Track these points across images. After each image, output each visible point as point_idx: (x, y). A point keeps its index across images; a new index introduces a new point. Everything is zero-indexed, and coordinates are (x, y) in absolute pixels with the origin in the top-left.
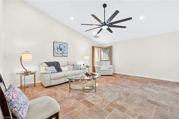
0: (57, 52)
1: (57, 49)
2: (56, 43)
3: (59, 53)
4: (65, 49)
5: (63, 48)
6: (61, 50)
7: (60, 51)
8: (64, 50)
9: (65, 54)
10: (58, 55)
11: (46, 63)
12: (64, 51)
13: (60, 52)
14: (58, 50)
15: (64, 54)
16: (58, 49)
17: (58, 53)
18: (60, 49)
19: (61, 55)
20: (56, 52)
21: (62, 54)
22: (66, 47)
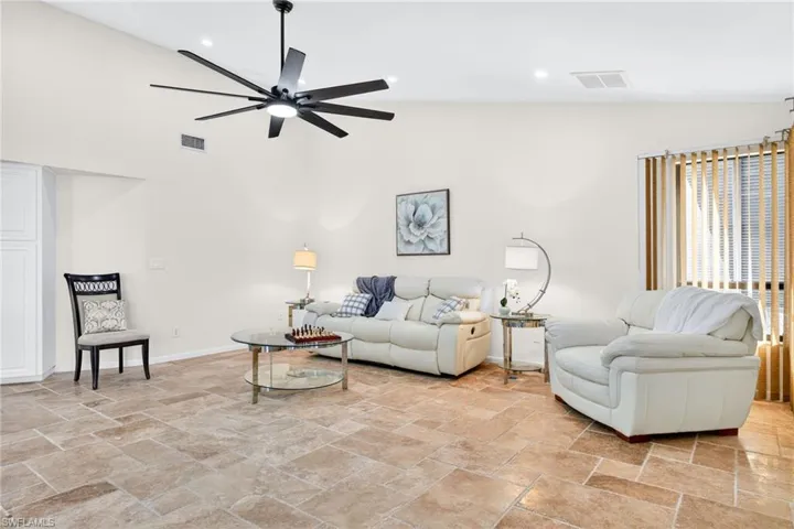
0: (406, 237)
1: (405, 223)
2: (403, 200)
3: (412, 239)
4: (436, 218)
5: (429, 215)
6: (420, 225)
7: (417, 233)
8: (433, 226)
9: (438, 241)
10: (412, 249)
12: (431, 230)
13: (416, 235)
14: (411, 226)
15: (431, 245)
16: (410, 222)
17: (408, 242)
18: (416, 223)
19: (422, 246)
20: (402, 237)
21: (425, 245)
22: (444, 211)
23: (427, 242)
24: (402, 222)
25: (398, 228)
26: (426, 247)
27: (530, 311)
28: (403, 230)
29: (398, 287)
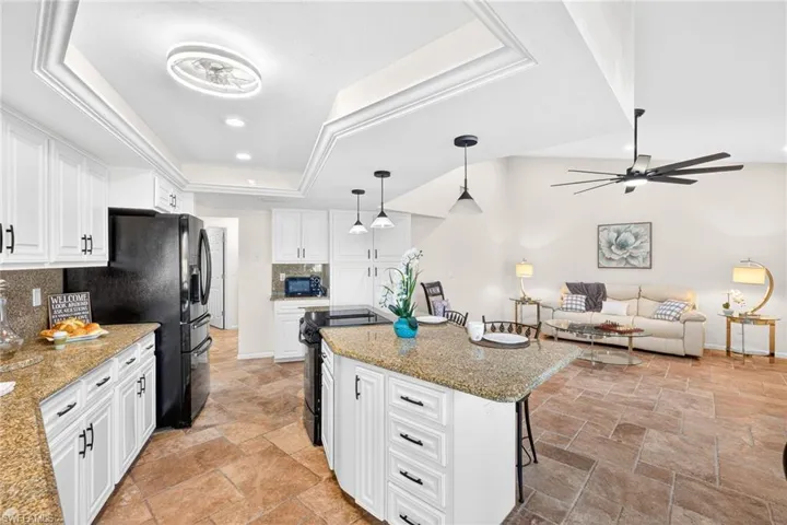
0: (608, 255)
1: (607, 245)
2: (605, 229)
3: (613, 256)
4: (639, 242)
5: (631, 240)
6: (622, 246)
7: (620, 252)
8: (635, 248)
9: (641, 259)
10: (614, 264)
11: (568, 285)
12: (634, 251)
13: (618, 254)
14: (613, 247)
15: (633, 262)
16: (612, 244)
17: (610, 259)
18: (619, 245)
19: (624, 262)
20: (603, 254)
22: (647, 237)
23: (629, 260)
24: (604, 244)
25: (599, 248)
26: (628, 262)
27: (756, 313)
28: (605, 250)
29: (609, 290)
